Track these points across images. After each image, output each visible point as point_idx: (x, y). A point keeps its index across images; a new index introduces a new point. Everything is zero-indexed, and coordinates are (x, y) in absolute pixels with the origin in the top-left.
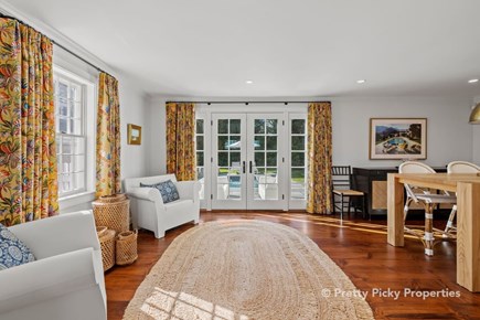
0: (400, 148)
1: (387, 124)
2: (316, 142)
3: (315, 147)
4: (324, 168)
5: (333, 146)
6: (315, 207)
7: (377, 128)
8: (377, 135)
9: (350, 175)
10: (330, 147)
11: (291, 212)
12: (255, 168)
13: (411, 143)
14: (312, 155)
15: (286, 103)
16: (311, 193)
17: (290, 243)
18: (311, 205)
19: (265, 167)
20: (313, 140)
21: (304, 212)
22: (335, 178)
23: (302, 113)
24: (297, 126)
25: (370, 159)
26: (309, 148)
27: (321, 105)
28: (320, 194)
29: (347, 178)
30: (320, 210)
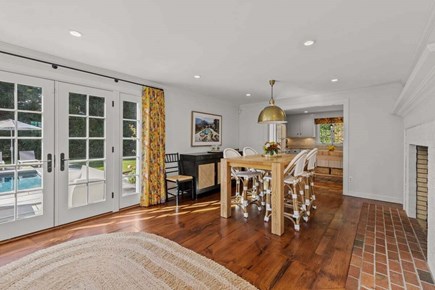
0: (209, 137)
1: (203, 117)
2: (151, 130)
3: (150, 135)
4: (158, 157)
5: (166, 133)
6: (150, 198)
7: (197, 120)
8: (196, 126)
9: (179, 161)
10: (163, 135)
11: (123, 211)
12: (68, 163)
13: (215, 133)
14: (147, 143)
15: (116, 80)
16: (146, 184)
17: (149, 254)
18: (146, 198)
19: (87, 159)
20: (147, 127)
21: (138, 207)
22: (167, 165)
23: (136, 96)
24: (129, 109)
25: (192, 146)
26: (144, 136)
27: (156, 91)
28: (155, 184)
29: (176, 164)
30: (155, 201)
